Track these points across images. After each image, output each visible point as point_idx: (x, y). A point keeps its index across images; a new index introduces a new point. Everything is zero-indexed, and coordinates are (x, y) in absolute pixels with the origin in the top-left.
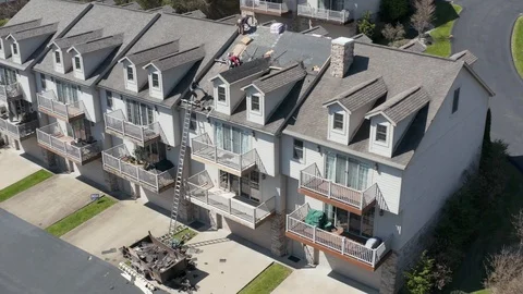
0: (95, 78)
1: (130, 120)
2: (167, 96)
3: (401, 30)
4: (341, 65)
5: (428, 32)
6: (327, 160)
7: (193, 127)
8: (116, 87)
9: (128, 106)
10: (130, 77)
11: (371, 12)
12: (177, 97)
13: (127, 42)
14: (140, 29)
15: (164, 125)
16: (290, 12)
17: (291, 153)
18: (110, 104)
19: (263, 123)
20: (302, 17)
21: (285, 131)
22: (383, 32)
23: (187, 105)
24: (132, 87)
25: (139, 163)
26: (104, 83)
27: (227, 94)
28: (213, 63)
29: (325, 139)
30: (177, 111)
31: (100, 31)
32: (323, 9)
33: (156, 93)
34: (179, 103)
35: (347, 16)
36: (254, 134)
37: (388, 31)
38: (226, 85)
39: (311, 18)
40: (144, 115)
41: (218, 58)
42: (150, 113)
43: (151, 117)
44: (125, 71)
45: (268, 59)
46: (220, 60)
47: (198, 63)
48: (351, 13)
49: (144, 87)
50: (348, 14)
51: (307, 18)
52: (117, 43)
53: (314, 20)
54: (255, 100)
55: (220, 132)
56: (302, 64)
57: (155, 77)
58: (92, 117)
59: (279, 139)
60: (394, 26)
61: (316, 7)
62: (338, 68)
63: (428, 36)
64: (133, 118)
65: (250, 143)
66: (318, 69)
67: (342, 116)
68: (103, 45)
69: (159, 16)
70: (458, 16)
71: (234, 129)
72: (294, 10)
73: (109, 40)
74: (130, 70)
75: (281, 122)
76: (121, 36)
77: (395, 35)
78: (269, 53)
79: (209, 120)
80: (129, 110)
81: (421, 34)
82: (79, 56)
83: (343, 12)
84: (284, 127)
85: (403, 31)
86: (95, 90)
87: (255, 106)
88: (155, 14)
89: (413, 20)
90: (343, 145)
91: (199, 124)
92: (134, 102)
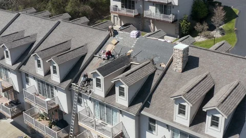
0: (18, 64)
1: (40, 93)
2: (63, 81)
3: (206, 26)
4: (181, 64)
5: (221, 27)
6: (173, 135)
7: (79, 102)
8: (30, 72)
9: (39, 84)
10: (39, 66)
11: (187, 16)
12: (69, 81)
13: (39, 40)
14: (47, 32)
15: (61, 99)
16: (139, 14)
17: (147, 127)
18: (27, 81)
19: (127, 105)
20: (146, 18)
21: (143, 112)
22: (195, 27)
23: (76, 87)
24: (40, 72)
25: (47, 120)
26: (23, 68)
27: (102, 83)
28: (92, 57)
29: (172, 121)
30: (69, 91)
31: (23, 32)
32: (159, 13)
33: (55, 78)
34: (70, 86)
35: (173, 18)
36: (121, 112)
37: (198, 27)
38: (101, 77)
39: (152, 19)
40: (48, 90)
41: (96, 54)
42: (52, 90)
43: (52, 93)
44: (36, 61)
45: (129, 56)
46: (98, 55)
47: (83, 57)
48: (176, 16)
49: (48, 73)
50: (174, 16)
51: (150, 19)
52: (32, 41)
53: (153, 20)
54: (122, 89)
55: (98, 107)
56: (153, 61)
57: (54, 67)
58: (17, 89)
59: (139, 118)
60: (202, 23)
61: (155, 12)
62: (178, 65)
63: (221, 29)
64: (41, 92)
65: (118, 118)
66: (164, 66)
67: (185, 106)
68: (23, 42)
69: (59, 23)
70: (237, 16)
71: (107, 106)
72: (141, 13)
73: (27, 39)
74: (39, 61)
75: (139, 105)
76: (35, 35)
77: (203, 30)
78: (130, 51)
79: (90, 99)
80: (39, 87)
81: (217, 28)
82: (7, 50)
83: (171, 16)
84: (142, 109)
85: (207, 27)
86: (18, 72)
87: (122, 94)
88: (56, 22)
89: (212, 20)
90: (185, 127)
91: (84, 100)
92: (42, 82)
